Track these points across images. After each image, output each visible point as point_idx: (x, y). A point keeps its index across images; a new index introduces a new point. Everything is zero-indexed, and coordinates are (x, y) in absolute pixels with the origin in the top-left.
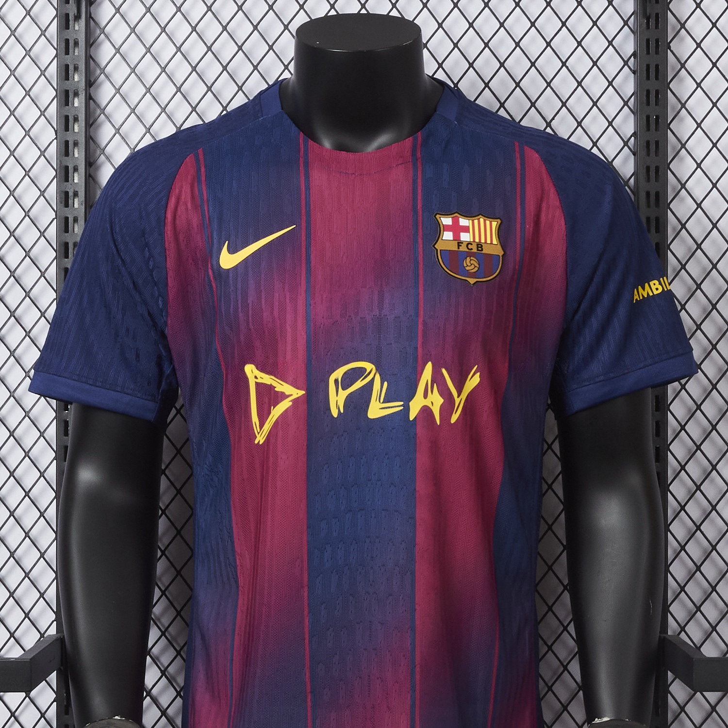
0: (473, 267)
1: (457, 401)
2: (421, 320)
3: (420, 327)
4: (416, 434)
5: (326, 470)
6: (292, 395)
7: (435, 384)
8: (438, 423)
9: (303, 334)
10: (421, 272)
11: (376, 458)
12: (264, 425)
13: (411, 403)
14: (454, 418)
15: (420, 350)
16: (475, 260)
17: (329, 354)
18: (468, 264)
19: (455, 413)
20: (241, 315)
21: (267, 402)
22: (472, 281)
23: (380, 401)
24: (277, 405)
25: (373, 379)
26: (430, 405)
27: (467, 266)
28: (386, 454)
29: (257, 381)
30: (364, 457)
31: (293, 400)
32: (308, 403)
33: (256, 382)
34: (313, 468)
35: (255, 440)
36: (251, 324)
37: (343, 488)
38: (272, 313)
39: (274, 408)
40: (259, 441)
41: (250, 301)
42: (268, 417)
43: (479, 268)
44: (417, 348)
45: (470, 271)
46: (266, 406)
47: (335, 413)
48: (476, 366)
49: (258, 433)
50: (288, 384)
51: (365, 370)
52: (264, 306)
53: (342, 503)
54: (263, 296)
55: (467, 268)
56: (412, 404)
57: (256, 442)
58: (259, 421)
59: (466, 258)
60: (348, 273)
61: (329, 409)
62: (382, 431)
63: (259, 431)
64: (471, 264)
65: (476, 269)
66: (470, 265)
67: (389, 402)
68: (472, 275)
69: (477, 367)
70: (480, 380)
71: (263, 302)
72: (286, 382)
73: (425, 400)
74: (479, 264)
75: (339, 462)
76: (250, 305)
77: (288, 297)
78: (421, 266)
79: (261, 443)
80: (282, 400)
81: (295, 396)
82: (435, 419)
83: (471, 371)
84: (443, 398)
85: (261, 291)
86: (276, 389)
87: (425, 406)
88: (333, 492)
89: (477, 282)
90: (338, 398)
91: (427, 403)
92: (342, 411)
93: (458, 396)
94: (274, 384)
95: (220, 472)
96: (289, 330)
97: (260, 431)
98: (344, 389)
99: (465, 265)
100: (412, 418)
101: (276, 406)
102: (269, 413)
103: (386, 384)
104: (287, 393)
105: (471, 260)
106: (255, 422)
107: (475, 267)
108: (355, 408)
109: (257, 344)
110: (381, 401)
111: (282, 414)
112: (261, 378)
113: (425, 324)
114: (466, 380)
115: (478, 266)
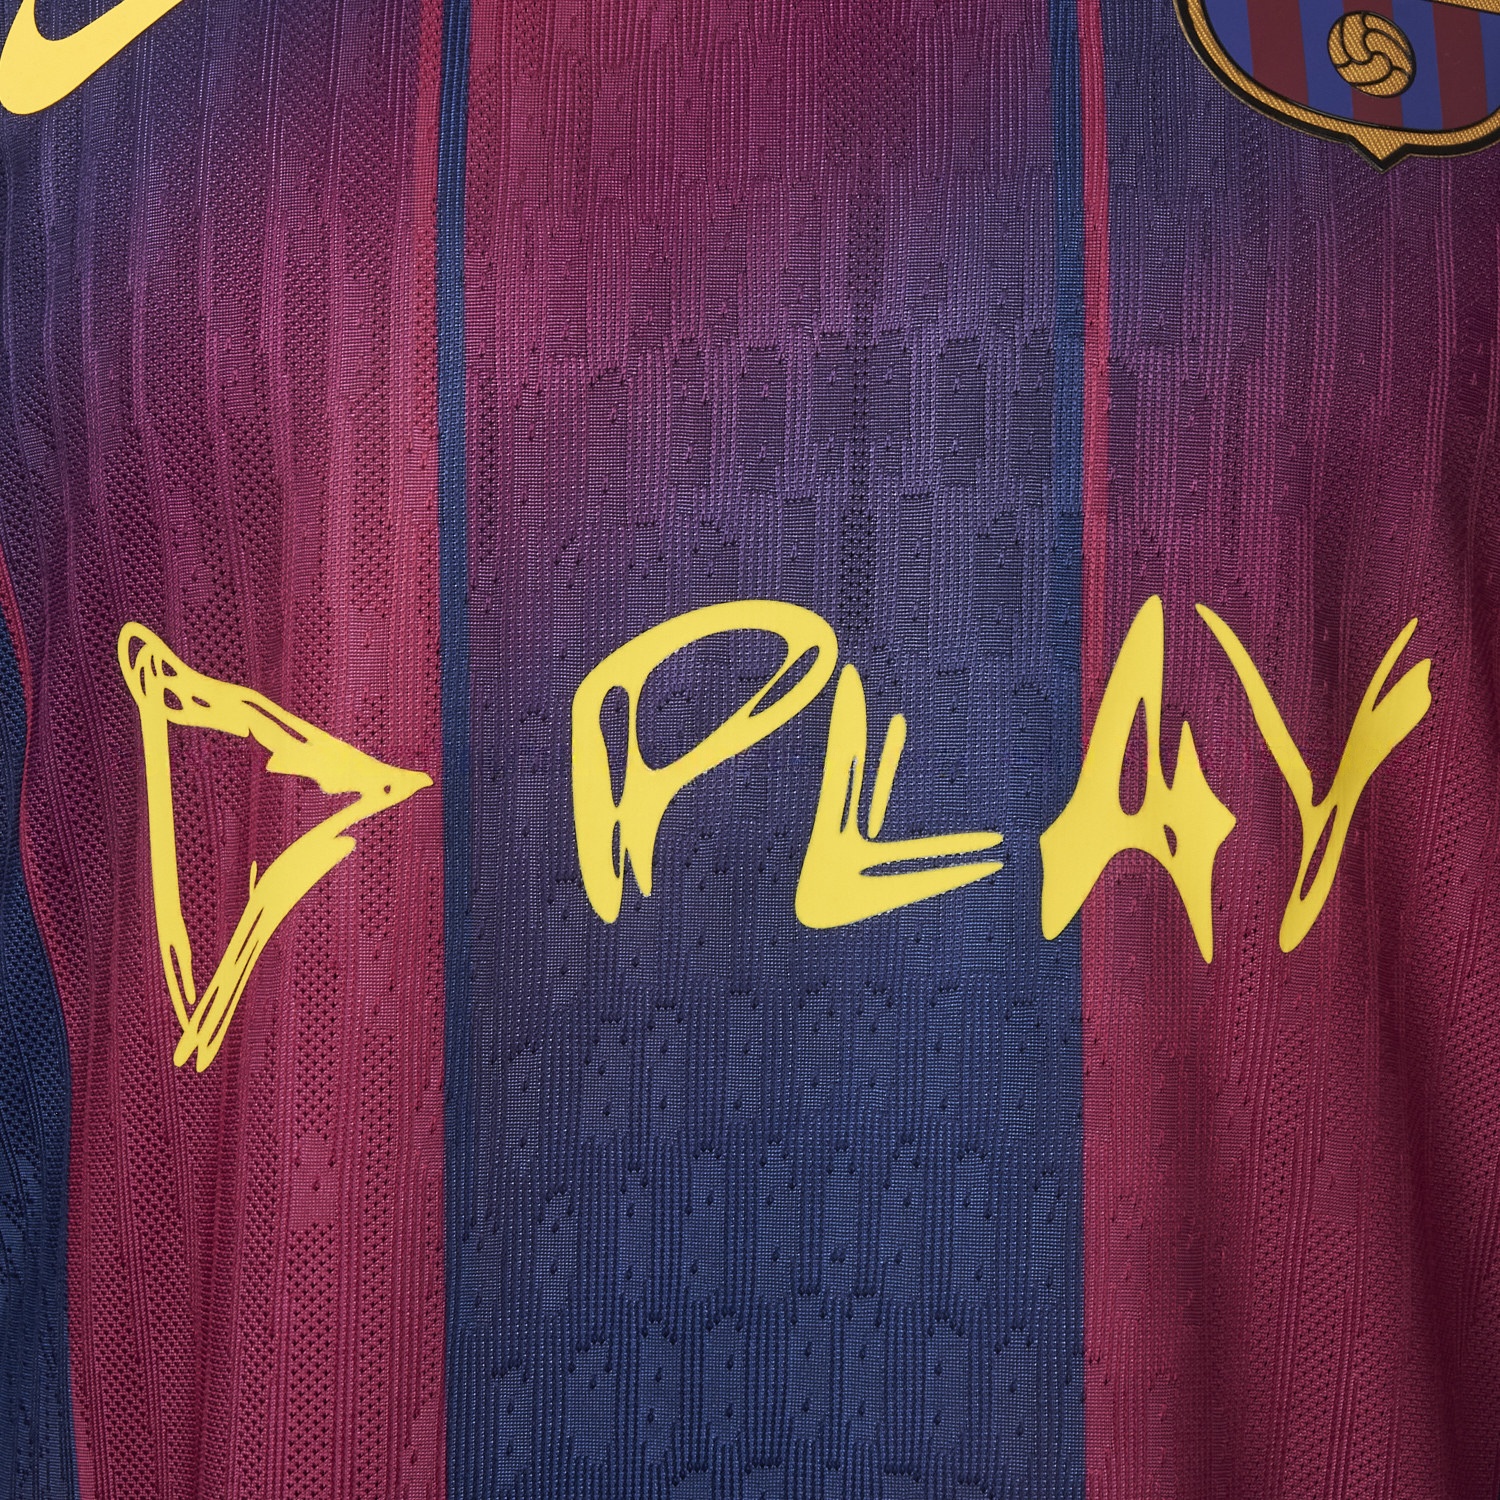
0: (1378, 68)
1: (1313, 821)
2: (1097, 357)
3: (1096, 396)
4: (1079, 1021)
5: (555, 1229)
6: (354, 797)
7: (1186, 728)
8: (1207, 952)
9: (421, 442)
10: (1093, 87)
11: (842, 1160)
12: (216, 963)
13: (1050, 841)
14: (1298, 921)
15: (1095, 531)
16: (1394, 34)
17: (568, 558)
18: (1351, 51)
19: (1303, 896)
20: (91, 356)
21: (230, 836)
22: (1381, 143)
23: (863, 828)
24: (276, 855)
25: (824, 701)
26: (1158, 849)
27: (1351, 60)
28: (907, 1139)
29: (178, 718)
30: (773, 1152)
31: (363, 824)
32: (448, 839)
33: (171, 726)
34: (481, 1213)
35: (173, 1050)
36: (139, 400)
37: (654, 1329)
38: (252, 332)
39: (259, 875)
40: (194, 1055)
41: (137, 281)
42: (237, 921)
43: (1411, 78)
44: (1080, 515)
45: (1368, 89)
46: (226, 858)
47: (605, 898)
48: (1413, 623)
49: (190, 1011)
50: (333, 732)
51: (780, 645)
52: (206, 302)
53: (650, 1419)
54: (207, 245)
55: (1352, 74)
56: (1053, 843)
57: (180, 1058)
58: (193, 942)
59: (1341, 21)
60: (680, 104)
61: (572, 876)
62: (880, 1001)
63: (191, 999)
64: (1372, 55)
65: (1398, 82)
66: (1363, 56)
67: (916, 832)
68: (1383, 113)
69: (1419, 627)
70: (1435, 702)
71: (206, 279)
72: (324, 724)
73: (1131, 818)
74: (1412, 59)
75: (633, 1179)
76: (140, 299)
77: (337, 243)
78: (1092, 58)
79: (202, 1065)
80: (301, 828)
81: (372, 804)
82: (1190, 930)
83: (1385, 651)
84: (1231, 809)
85: (198, 215)
86: (273, 766)
87: (1129, 851)
88: (598, 1354)
89: (1407, 149)
90: (622, 813)
91: (1141, 833)
92: (645, 885)
93: (1318, 797)
94: (267, 735)
95: (31, 1201)
96: (342, 427)
97: (199, 997)
98: (656, 759)
99: (1339, 58)
100: (1054, 922)
101: (271, 861)
102: (241, 899)
103: (897, 729)
104: (330, 786)
105: (1368, 31)
106: (172, 950)
107: (1393, 68)
108: (720, 869)
109: (177, 511)
110: (874, 828)
111: (299, 907)
112: (195, 699)
113: (1122, 380)
114: (1360, 701)
115: (1408, 68)
